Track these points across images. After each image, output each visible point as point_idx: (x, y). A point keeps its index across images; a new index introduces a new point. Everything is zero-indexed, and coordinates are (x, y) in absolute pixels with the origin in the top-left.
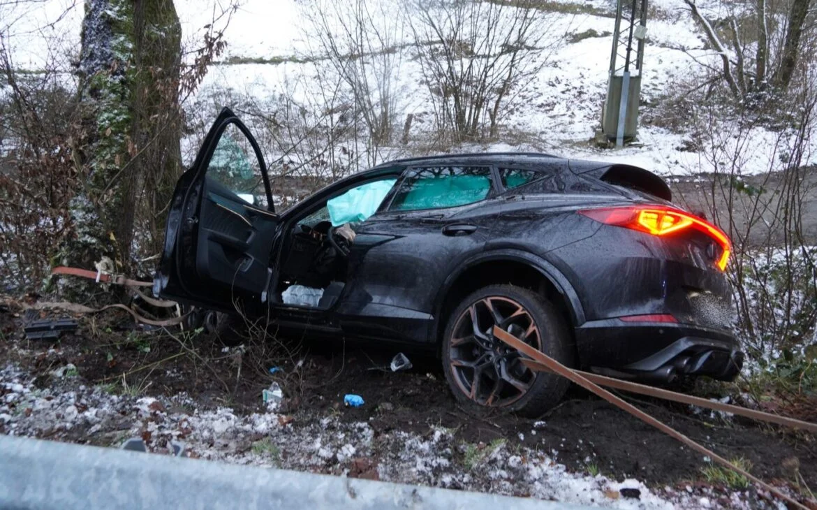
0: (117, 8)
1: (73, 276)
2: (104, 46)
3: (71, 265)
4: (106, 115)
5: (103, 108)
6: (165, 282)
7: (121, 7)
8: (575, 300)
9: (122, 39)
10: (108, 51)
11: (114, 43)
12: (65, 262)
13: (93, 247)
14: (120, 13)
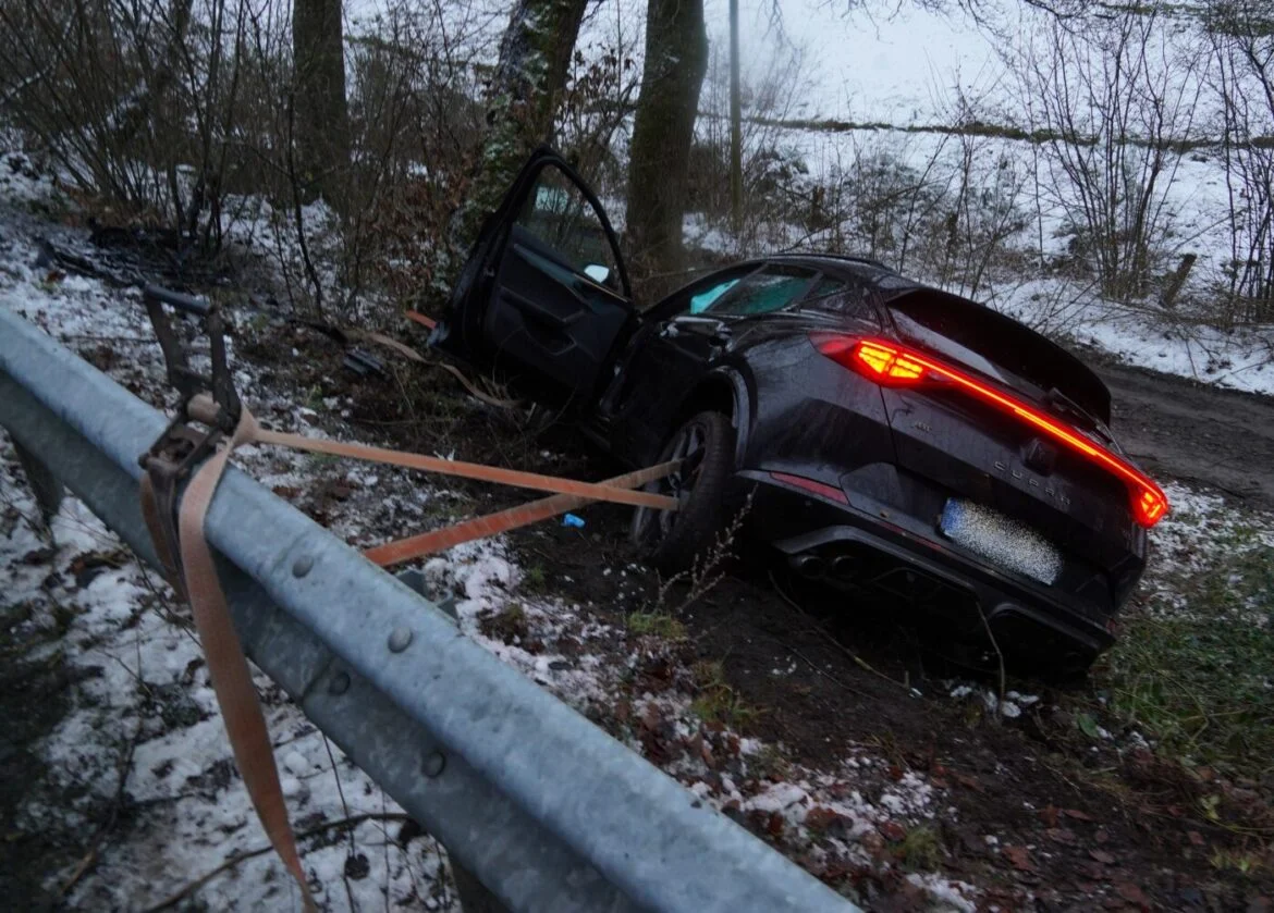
0: (538, 18)
1: (417, 322)
2: (515, 63)
3: (420, 310)
4: (495, 146)
5: (494, 138)
6: (444, 336)
7: (544, 17)
8: (742, 445)
9: (537, 56)
10: (518, 69)
11: (526, 60)
12: (415, 306)
13: (444, 296)
14: (541, 24)
